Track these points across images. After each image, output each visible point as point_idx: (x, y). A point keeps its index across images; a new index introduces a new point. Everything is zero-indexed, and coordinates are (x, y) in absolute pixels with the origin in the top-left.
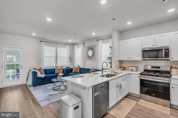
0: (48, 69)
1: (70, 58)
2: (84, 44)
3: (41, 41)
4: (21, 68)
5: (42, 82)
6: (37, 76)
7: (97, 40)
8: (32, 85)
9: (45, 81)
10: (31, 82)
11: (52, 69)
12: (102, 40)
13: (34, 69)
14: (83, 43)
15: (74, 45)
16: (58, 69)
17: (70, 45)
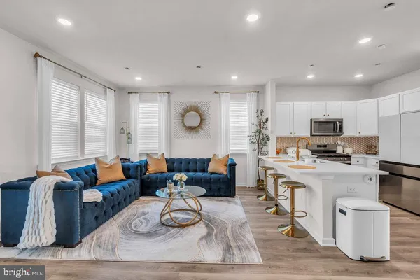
2: (170, 96)
3: (37, 55)
5: (96, 218)
6: (83, 200)
7: (215, 92)
9: (103, 212)
14: (169, 92)
15: (129, 93)
16: (108, 168)
17: (115, 91)
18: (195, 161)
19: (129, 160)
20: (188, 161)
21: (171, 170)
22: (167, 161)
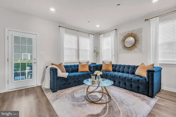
0: (69, 65)
1: (95, 51)
2: (116, 31)
3: (60, 26)
4: (35, 63)
5: (64, 84)
6: (58, 76)
7: (146, 20)
8: (51, 88)
9: (68, 83)
10: (49, 84)
11: (74, 66)
12: (158, 17)
13: (52, 64)
14: (116, 29)
15: (100, 34)
16: (82, 66)
17: (94, 35)
18: (129, 67)
19: (95, 64)
20: (124, 66)
21: (114, 70)
22: (113, 65)
